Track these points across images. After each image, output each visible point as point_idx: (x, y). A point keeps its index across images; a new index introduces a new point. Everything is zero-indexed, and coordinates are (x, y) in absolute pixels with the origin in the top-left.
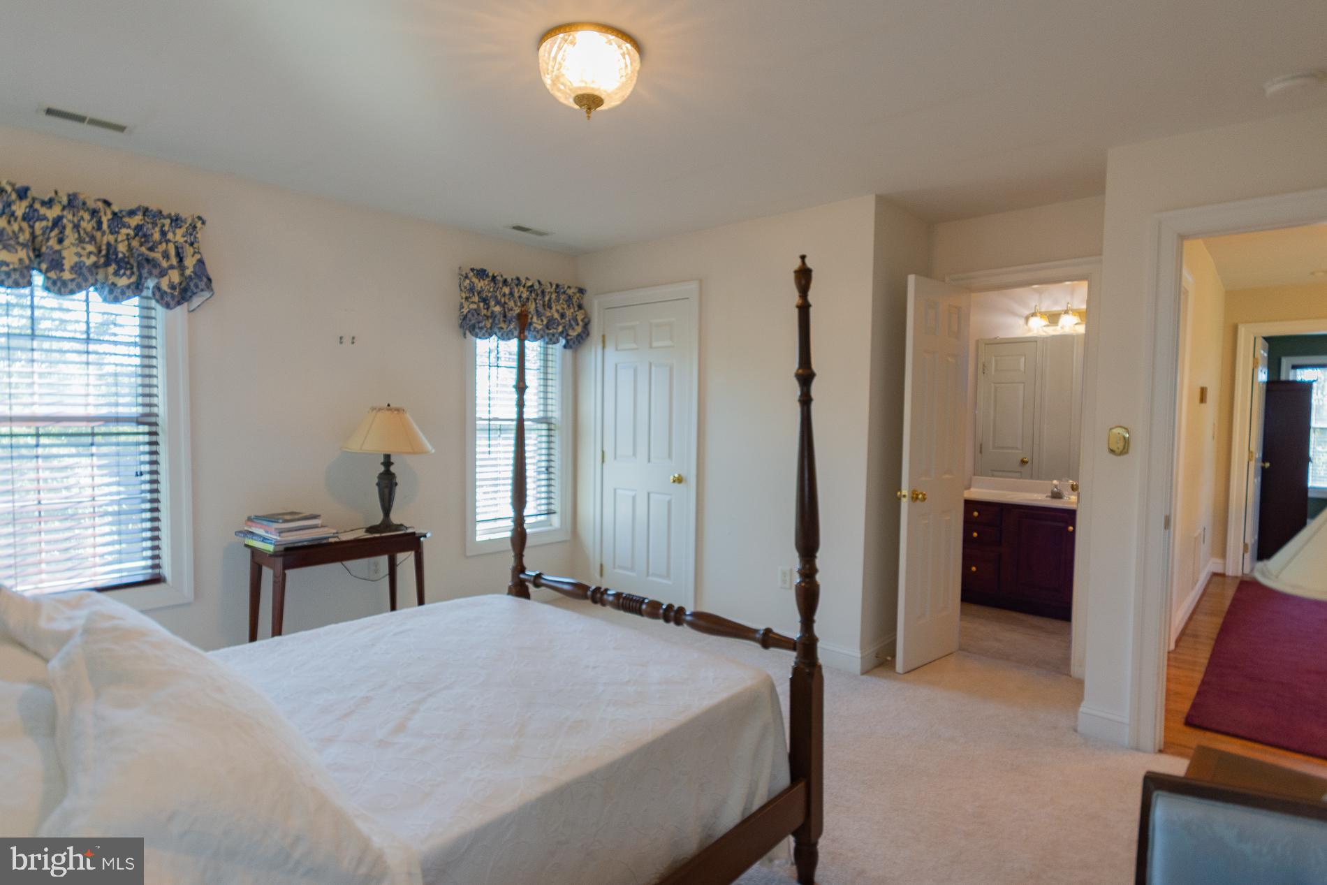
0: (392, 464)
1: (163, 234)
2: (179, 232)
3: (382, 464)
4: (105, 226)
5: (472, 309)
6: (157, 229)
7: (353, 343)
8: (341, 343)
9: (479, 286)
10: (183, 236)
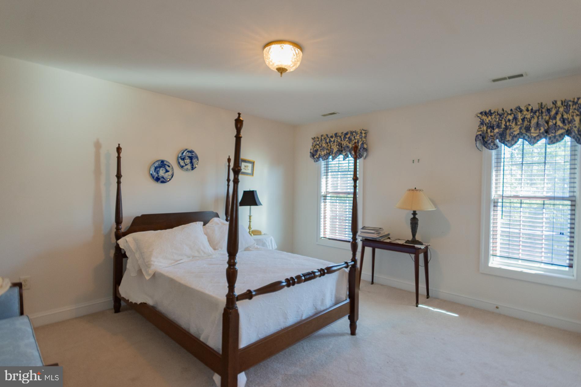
0: (417, 214)
1: (354, 137)
2: (358, 135)
3: (412, 214)
4: (342, 139)
5: (478, 135)
6: (353, 136)
7: (418, 162)
8: (413, 163)
9: (487, 120)
10: (359, 136)
